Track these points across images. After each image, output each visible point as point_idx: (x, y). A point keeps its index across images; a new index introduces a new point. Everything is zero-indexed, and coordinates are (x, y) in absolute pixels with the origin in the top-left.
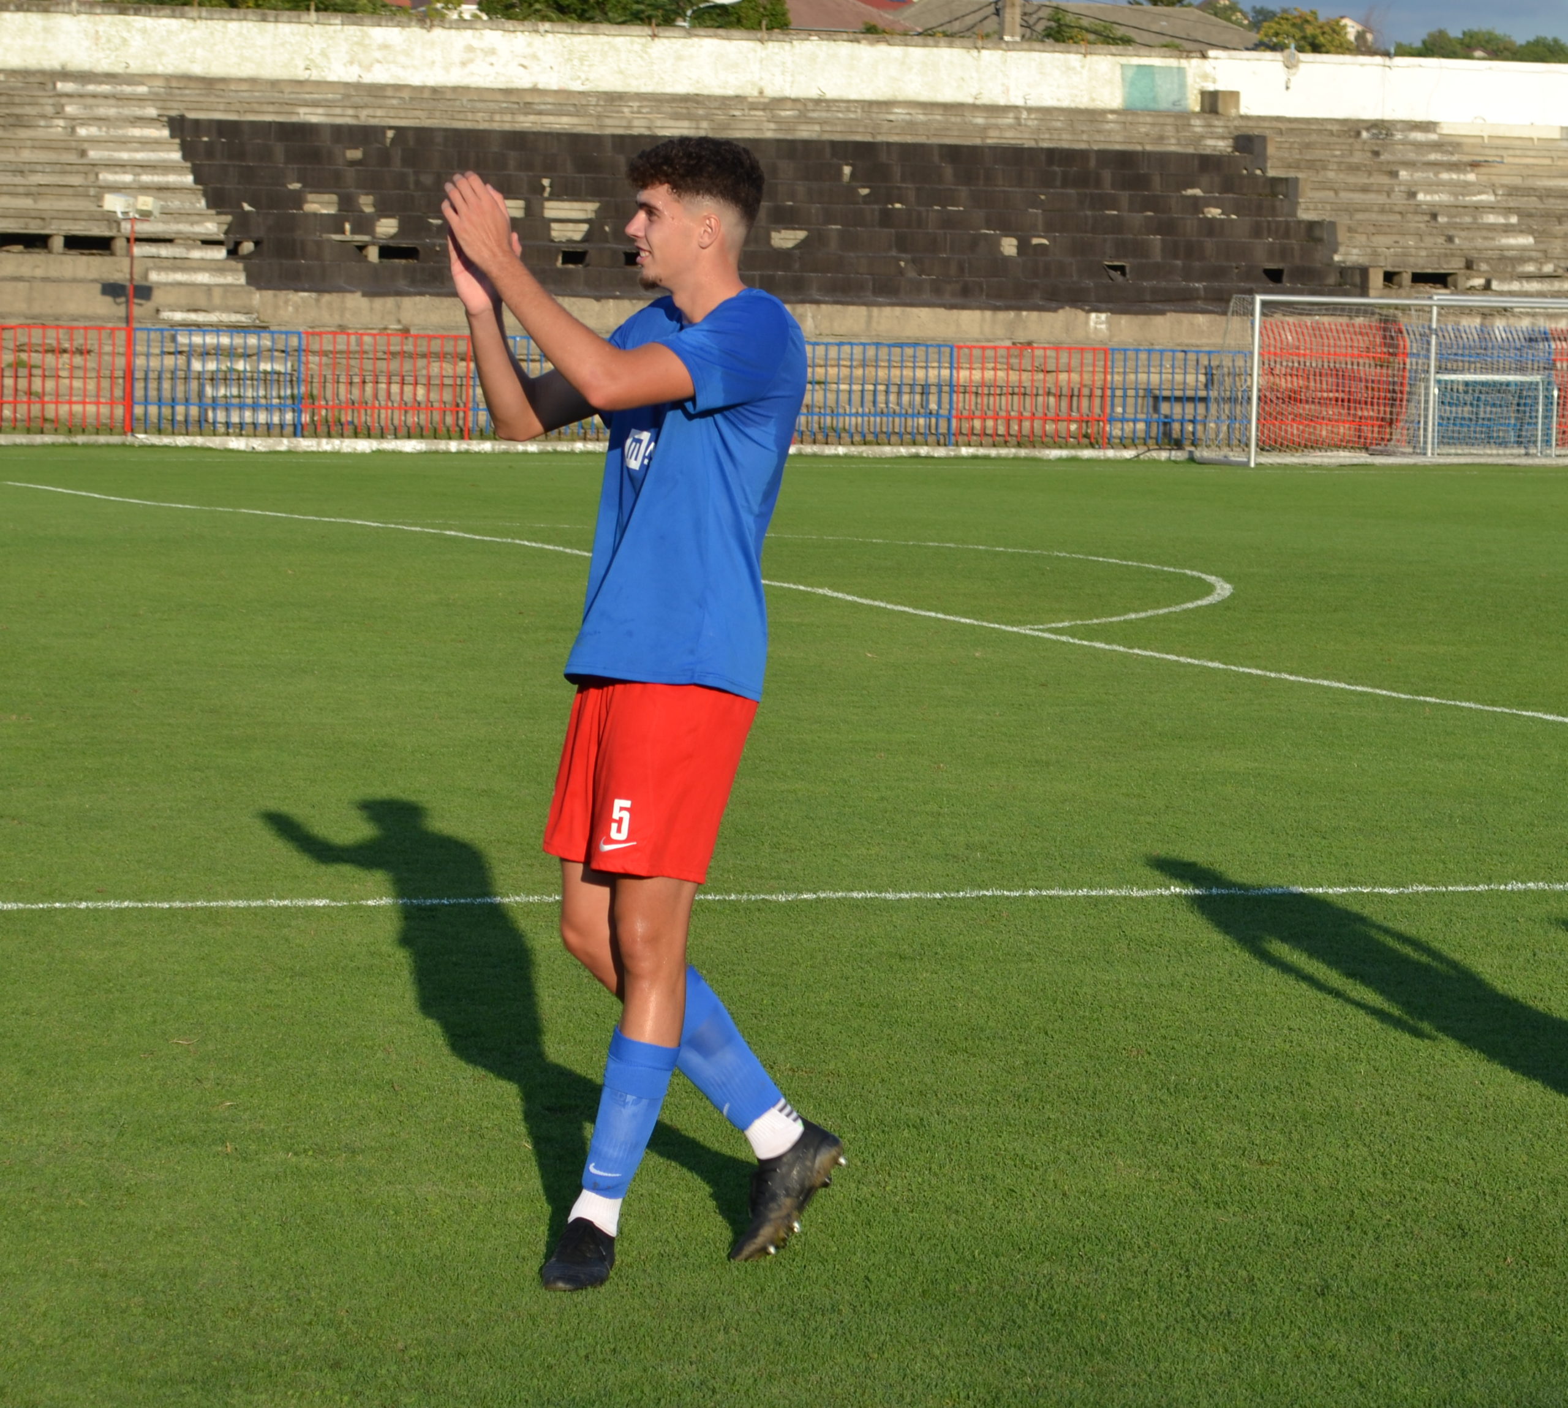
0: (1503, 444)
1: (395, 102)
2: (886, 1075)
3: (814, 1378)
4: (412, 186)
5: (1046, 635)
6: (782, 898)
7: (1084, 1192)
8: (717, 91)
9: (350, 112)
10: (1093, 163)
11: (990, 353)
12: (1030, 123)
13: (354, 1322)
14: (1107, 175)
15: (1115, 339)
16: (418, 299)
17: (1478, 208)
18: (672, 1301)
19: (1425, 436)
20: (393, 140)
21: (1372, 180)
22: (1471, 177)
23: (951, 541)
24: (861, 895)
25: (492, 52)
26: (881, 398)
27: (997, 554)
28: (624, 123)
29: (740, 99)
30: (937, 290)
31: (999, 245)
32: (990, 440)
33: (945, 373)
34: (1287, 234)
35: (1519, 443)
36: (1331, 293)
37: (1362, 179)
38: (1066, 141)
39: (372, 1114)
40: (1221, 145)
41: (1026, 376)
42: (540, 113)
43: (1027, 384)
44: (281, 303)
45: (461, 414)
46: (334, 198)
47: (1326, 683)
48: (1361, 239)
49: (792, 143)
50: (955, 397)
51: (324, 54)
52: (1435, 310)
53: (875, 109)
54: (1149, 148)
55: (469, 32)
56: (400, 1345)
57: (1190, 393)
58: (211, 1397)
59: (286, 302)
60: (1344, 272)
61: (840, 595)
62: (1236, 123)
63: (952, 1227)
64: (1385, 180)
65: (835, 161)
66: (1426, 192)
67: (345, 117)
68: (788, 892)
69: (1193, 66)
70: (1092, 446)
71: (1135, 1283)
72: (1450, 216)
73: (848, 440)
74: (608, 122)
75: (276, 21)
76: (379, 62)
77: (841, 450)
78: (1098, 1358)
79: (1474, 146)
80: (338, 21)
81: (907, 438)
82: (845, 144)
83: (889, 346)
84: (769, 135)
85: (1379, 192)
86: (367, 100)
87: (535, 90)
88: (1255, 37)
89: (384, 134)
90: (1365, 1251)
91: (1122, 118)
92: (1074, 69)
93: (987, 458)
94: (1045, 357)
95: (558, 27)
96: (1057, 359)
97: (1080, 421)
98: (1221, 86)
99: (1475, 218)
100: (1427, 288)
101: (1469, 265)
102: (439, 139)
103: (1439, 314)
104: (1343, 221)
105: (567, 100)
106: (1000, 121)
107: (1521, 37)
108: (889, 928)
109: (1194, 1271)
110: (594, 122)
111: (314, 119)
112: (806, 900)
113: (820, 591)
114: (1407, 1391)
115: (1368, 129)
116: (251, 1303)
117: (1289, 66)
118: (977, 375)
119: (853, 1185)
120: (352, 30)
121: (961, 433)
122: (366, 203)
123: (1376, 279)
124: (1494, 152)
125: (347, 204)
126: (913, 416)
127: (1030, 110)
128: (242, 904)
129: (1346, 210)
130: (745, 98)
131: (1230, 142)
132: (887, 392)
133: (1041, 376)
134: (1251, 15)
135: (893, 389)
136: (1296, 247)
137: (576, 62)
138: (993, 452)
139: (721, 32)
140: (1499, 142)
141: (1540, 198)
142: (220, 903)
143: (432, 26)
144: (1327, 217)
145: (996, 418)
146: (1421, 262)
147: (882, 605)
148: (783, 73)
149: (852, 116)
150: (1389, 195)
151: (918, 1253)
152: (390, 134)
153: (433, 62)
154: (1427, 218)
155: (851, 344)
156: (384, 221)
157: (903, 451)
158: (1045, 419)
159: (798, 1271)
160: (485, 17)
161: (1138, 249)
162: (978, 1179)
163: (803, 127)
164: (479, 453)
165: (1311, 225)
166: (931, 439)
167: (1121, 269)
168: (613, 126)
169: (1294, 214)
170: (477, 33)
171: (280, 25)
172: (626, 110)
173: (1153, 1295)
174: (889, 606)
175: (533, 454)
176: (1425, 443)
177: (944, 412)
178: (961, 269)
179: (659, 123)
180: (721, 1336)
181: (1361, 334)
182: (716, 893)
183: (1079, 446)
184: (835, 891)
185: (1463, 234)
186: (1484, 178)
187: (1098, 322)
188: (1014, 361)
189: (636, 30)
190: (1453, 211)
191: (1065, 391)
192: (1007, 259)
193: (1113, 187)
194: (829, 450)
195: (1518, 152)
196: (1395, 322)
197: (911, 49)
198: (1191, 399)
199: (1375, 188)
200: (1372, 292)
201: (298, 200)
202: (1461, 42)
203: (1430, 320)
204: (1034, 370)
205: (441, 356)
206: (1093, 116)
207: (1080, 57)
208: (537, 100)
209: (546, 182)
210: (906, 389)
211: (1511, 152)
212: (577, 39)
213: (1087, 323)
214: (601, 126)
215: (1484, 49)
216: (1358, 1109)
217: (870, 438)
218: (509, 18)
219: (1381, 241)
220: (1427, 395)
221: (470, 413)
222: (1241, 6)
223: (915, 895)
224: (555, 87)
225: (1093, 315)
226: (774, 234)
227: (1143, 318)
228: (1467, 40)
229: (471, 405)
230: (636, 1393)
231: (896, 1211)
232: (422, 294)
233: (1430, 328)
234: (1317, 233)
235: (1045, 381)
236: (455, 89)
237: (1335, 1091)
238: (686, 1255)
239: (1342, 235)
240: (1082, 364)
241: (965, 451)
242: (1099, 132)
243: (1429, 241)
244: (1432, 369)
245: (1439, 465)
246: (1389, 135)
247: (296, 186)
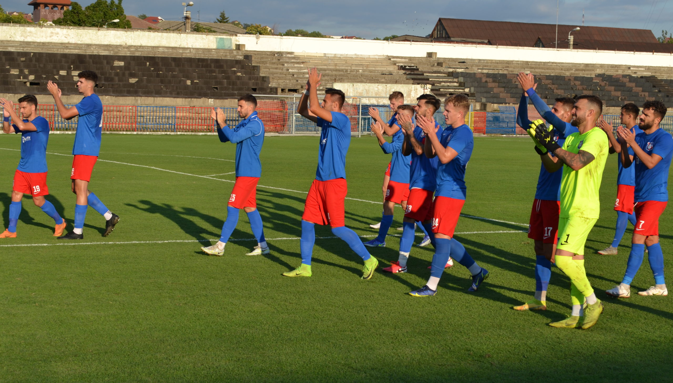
0: (311, 131)
1: (33, 46)
2: (195, 284)
3: (194, 356)
4: (38, 67)
5: (210, 178)
6: (160, 242)
7: (249, 311)
8: (115, 44)
9: (22, 48)
10: (209, 62)
11: (185, 109)
12: (193, 52)
13: (78, 345)
14: (213, 65)
15: (216, 105)
16: (40, 95)
17: (304, 73)
18: (155, 338)
19: (292, 129)
20: (33, 55)
21: (278, 66)
22: (302, 66)
23: (181, 155)
24: (179, 241)
25: (58, 33)
26: (157, 120)
27: (194, 158)
28: (92, 52)
29: (121, 46)
30: (171, 93)
31: (186, 82)
32: (185, 130)
33: (174, 114)
34: (257, 80)
35: (315, 131)
36: (268, 94)
37: (276, 66)
38: (202, 57)
39: (70, 296)
40: (241, 58)
41: (194, 114)
42: (70, 49)
43: (194, 116)
44: (5, 97)
45: (51, 124)
46: (18, 70)
47: (281, 189)
48: (276, 81)
49: (134, 57)
50: (176, 120)
51: (14, 34)
52: (294, 98)
53: (155, 48)
54: (223, 58)
55: (52, 29)
56: (91, 351)
57: (234, 119)
58: (47, 364)
59: (6, 96)
60: (271, 89)
61: (157, 168)
62: (244, 52)
63: (219, 320)
64: (281, 66)
65: (145, 61)
66: (291, 69)
67: (20, 50)
68: (161, 240)
69: (234, 38)
70: (210, 132)
71: (266, 332)
72: (297, 75)
73: (149, 130)
74: (88, 51)
75: (2, 26)
76: (29, 36)
77: (148, 133)
78: (261, 350)
79: (303, 58)
80: (18, 26)
81: (164, 130)
82: (148, 57)
83: (159, 107)
84: (128, 55)
85: (280, 69)
86: (26, 45)
87: (69, 43)
88: (245, 31)
89: (30, 54)
90: (319, 324)
91: (216, 51)
92: (204, 39)
93: (184, 135)
94: (198, 110)
95: (74, 27)
96: (201, 110)
97: (207, 126)
98: (240, 43)
99: (303, 76)
100: (292, 93)
101: (302, 87)
102: (45, 55)
103: (295, 99)
104: (271, 76)
105: (77, 46)
106: (186, 51)
107: (310, 31)
108: (188, 249)
109: (280, 329)
110: (84, 51)
111: (12, 50)
112: (165, 243)
113: (152, 167)
114: (336, 356)
115: (277, 54)
116: (51, 342)
117: (257, 38)
118: (181, 114)
119: (193, 310)
120: (22, 28)
121: (177, 129)
122: (26, 72)
123: (279, 91)
124: (308, 59)
125: (21, 72)
126: (166, 124)
127: (193, 49)
128: (25, 245)
129: (272, 74)
130: (122, 45)
131: (243, 57)
132: (159, 119)
133: (197, 114)
134: (243, 25)
135: (161, 118)
136: (260, 83)
137: (79, 36)
138: (186, 133)
139: (116, 29)
140: (309, 57)
141: (319, 71)
142: (20, 245)
143: (42, 27)
144: (267, 75)
145: (186, 125)
146: (290, 86)
147: (168, 171)
148: (131, 39)
149: (149, 50)
150: (282, 70)
151: (212, 326)
152: (32, 54)
153: (43, 36)
154: (292, 76)
155: (150, 107)
156: (31, 76)
157: (163, 133)
158: (198, 125)
159: (184, 331)
160: (54, 25)
161: (221, 83)
162: (223, 308)
163: (137, 53)
164: (56, 134)
165: (263, 77)
166: (170, 130)
167: (217, 88)
168: (89, 52)
169: (259, 75)
170: (54, 29)
171: (3, 27)
172: (92, 48)
173: (271, 335)
174: (170, 171)
175: (70, 134)
176: (292, 131)
177: (173, 123)
178: (177, 88)
179: (100, 52)
180: (169, 347)
181: (277, 104)
182: (144, 241)
183: (207, 132)
184: (173, 240)
185: (300, 79)
186: (305, 66)
187: (211, 101)
188: (191, 111)
189: (94, 28)
190: (298, 74)
191: (203, 118)
192: (188, 85)
193: (214, 68)
194: (145, 133)
195: (314, 60)
196: (285, 101)
197: (163, 34)
198: (235, 120)
199: (279, 68)
200: (278, 94)
201: (9, 71)
202: (295, 32)
203: (293, 100)
204: (196, 113)
205: (46, 110)
206: (209, 50)
207: (205, 36)
208: (69, 46)
209: (72, 66)
210: (164, 118)
211: (312, 60)
212: (79, 31)
213: (208, 101)
214: (86, 52)
215: (301, 34)
216: (311, 290)
217: (155, 130)
218: (60, 25)
219: (280, 81)
220: (292, 119)
221: (54, 124)
222: (241, 23)
223: (192, 241)
224: (74, 43)
225: (210, 99)
226: (130, 79)
227: (222, 100)
228: (296, 32)
229: (54, 122)
230: (151, 361)
231: (205, 316)
232: (41, 94)
233: (293, 103)
234: (265, 79)
235: (198, 116)
236: (48, 43)
237: (305, 286)
238: (156, 328)
239: (271, 80)
240: (208, 112)
241: (179, 133)
242: (211, 54)
243: (292, 81)
244: (294, 113)
245: (296, 136)
246: (282, 55)
247: (8, 67)
